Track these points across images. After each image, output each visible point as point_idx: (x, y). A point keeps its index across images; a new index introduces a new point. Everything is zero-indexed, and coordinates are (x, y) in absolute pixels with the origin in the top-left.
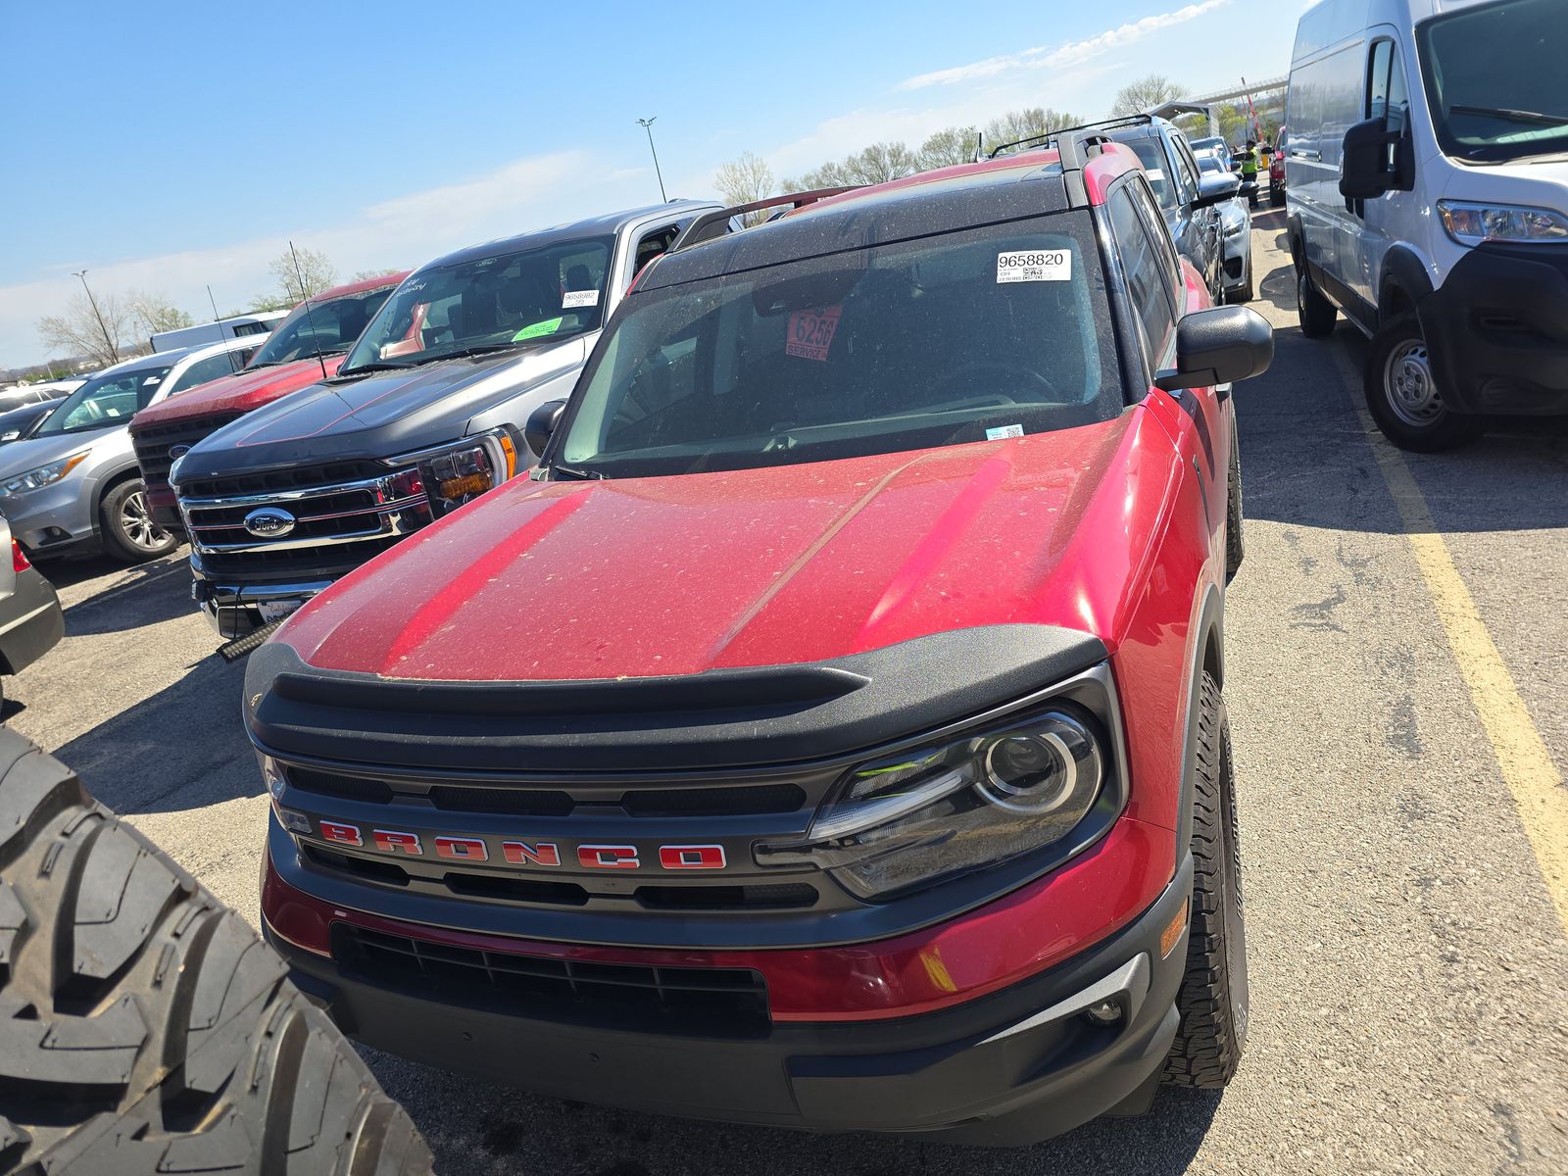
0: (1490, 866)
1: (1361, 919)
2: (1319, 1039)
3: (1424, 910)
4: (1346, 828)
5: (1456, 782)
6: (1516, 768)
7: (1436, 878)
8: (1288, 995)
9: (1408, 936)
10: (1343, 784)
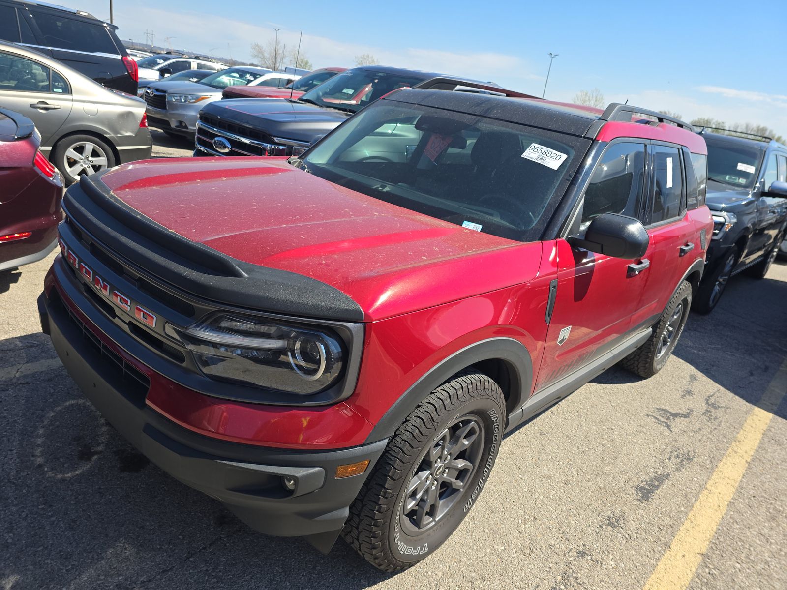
0: (623, 566)
1: (534, 550)
2: (458, 584)
3: (568, 564)
4: (572, 510)
5: (649, 523)
6: (687, 534)
7: (590, 555)
8: (465, 559)
9: (548, 570)
10: (592, 492)
